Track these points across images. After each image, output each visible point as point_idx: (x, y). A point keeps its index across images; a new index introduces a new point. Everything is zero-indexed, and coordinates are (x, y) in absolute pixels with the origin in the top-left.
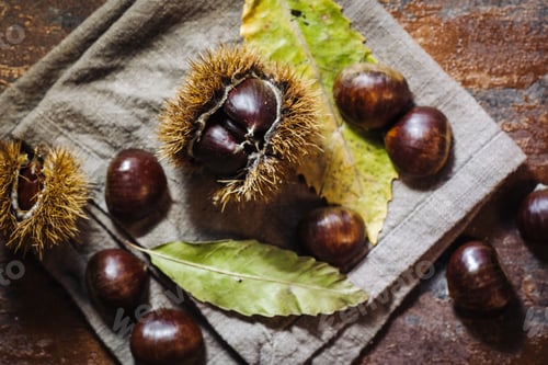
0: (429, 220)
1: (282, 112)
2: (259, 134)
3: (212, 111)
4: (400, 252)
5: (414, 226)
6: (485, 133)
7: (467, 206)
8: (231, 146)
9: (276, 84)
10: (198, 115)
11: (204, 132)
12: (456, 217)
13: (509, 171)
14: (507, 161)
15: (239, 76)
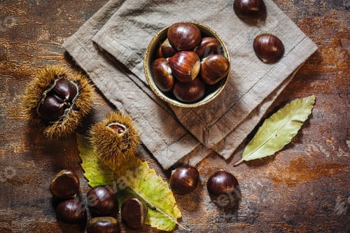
0: (276, 75)
1: (79, 91)
2: (70, 100)
3: (50, 90)
4: (264, 89)
5: (270, 78)
6: (300, 37)
7: (293, 68)
8: (58, 105)
9: (75, 82)
10: (43, 91)
11: (45, 99)
12: (288, 73)
13: (311, 53)
14: (310, 49)
15: (60, 76)
